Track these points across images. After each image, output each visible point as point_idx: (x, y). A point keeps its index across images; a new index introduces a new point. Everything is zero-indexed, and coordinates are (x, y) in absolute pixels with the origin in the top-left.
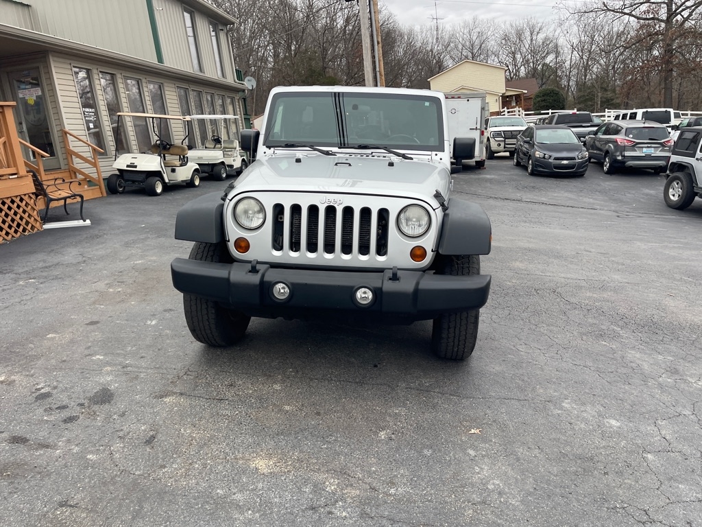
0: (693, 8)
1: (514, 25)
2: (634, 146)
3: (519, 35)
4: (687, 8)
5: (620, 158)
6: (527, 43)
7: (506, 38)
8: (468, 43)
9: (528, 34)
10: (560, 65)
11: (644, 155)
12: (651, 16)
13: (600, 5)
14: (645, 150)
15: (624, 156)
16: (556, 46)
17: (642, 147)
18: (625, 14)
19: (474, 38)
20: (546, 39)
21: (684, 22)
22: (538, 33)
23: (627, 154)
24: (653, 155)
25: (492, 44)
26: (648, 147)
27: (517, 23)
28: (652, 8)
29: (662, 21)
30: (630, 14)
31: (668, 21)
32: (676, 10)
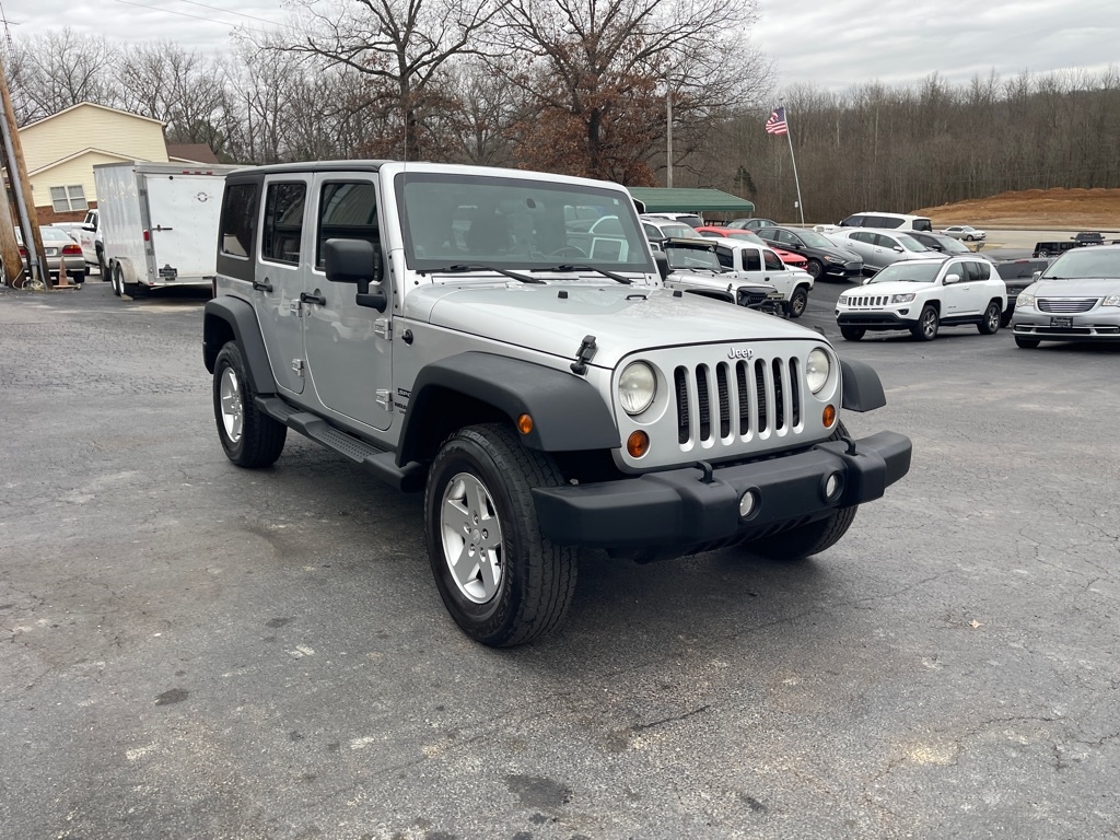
0: (432, 64)
1: (143, 52)
3: (155, 67)
4: (424, 63)
6: (170, 83)
7: (129, 68)
8: (60, 73)
9: (168, 69)
10: (232, 124)
12: (380, 69)
13: (303, 41)
16: (222, 94)
18: (341, 60)
19: (72, 64)
20: (203, 81)
21: (423, 83)
22: (187, 69)
25: (106, 77)
27: (149, 49)
28: (378, 56)
29: (395, 78)
30: (347, 62)
31: (403, 78)
32: (412, 66)
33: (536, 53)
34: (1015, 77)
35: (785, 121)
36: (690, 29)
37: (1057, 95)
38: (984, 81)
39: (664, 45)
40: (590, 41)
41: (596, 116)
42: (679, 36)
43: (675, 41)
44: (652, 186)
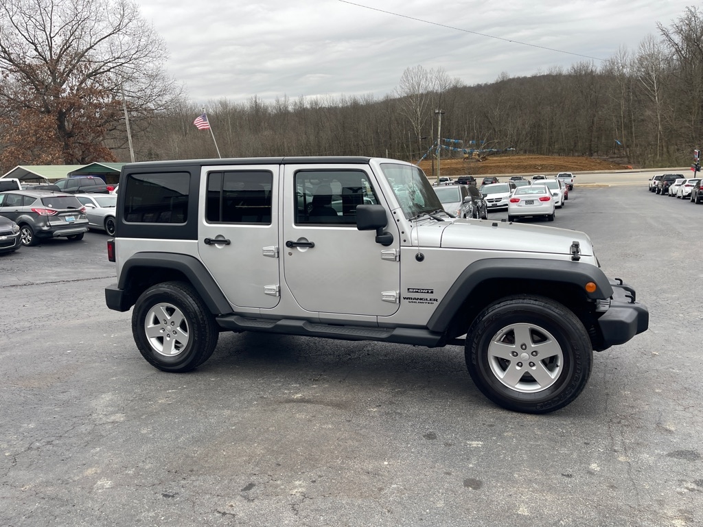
2: (57, 216)
5: (45, 228)
11: (68, 223)
14: (67, 218)
15: (50, 226)
17: (65, 216)
23: (53, 223)
24: (75, 223)
26: (69, 215)
33: (11, 71)
34: (297, 99)
35: (208, 122)
36: (122, 61)
37: (321, 109)
38: (282, 100)
39: (106, 70)
40: (52, 65)
41: (61, 116)
42: (115, 65)
43: (113, 68)
44: (114, 161)
